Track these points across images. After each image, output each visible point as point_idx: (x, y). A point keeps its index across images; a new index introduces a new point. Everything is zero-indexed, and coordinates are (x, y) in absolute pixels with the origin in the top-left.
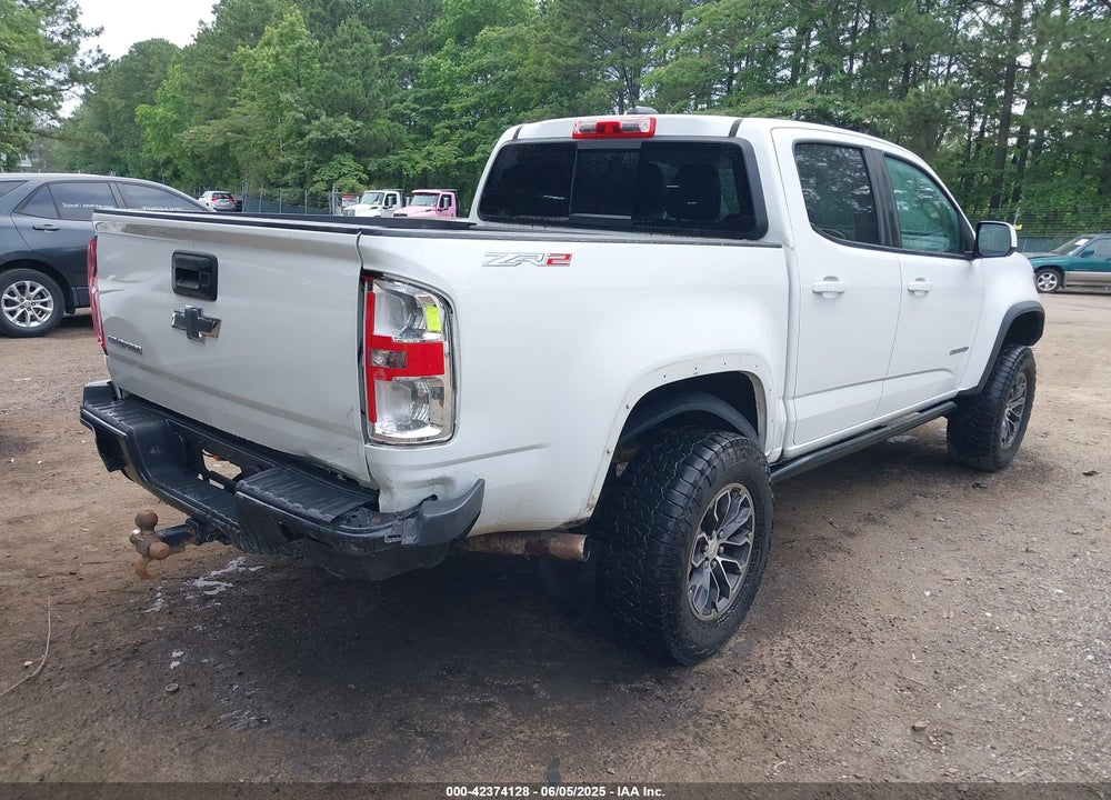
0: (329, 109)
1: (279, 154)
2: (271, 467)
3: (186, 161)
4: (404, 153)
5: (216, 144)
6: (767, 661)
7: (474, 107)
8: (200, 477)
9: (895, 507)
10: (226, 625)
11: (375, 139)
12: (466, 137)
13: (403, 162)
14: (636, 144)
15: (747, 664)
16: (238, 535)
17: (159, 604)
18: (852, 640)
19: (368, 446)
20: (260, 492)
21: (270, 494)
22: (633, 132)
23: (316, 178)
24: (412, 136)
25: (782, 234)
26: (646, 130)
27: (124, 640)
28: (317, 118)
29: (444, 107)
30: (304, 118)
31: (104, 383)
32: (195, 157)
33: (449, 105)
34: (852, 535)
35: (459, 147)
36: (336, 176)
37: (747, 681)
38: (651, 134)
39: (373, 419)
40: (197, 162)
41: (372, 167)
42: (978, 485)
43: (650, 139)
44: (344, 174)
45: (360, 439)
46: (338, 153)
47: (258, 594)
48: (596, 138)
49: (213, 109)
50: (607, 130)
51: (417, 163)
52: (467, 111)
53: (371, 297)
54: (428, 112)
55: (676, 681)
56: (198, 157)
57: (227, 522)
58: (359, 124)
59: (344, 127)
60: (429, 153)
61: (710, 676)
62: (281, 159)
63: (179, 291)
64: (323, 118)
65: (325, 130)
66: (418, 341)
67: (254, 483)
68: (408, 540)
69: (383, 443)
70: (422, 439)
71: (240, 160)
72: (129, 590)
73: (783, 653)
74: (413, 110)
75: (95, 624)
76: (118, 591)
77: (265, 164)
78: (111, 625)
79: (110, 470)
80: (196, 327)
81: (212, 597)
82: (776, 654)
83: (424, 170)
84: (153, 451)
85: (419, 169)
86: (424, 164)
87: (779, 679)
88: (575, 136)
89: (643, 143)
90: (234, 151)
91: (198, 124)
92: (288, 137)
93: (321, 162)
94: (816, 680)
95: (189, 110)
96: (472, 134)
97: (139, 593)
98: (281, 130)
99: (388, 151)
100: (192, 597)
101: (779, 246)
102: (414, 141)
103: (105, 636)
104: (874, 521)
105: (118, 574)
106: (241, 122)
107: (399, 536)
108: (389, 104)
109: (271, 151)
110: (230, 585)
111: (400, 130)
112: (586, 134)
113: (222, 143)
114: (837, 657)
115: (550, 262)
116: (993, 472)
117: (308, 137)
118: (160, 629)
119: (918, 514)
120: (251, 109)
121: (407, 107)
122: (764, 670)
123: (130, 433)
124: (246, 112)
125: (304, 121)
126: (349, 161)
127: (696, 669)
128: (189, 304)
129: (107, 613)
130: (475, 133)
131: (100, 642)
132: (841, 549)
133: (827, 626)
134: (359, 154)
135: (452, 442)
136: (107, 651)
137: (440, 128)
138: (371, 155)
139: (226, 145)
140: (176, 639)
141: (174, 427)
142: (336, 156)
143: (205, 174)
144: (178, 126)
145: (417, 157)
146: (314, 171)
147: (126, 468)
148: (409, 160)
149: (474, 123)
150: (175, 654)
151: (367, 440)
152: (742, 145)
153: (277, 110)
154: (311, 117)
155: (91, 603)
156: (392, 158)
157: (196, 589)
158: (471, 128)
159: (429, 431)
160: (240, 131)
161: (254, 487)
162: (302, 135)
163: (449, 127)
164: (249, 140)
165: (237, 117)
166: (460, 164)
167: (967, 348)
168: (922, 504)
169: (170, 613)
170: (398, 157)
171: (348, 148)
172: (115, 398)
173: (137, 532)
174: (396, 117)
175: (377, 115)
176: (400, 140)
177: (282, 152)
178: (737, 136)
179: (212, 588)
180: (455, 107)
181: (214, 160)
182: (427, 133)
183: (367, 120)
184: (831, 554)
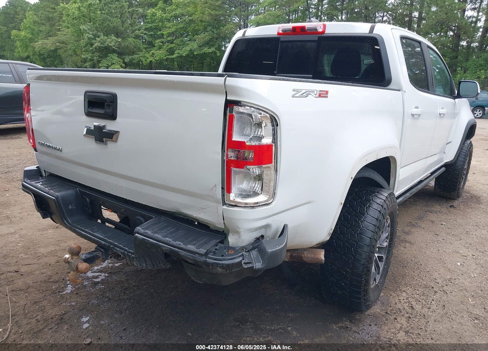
0: (106, 33)
1: (82, 54)
2: (151, 218)
3: (36, 57)
4: (141, 54)
5: (52, 49)
6: (399, 306)
7: (173, 33)
8: (99, 221)
9: (420, 218)
10: (110, 300)
11: (127, 47)
12: (170, 46)
13: (141, 58)
14: (315, 37)
15: (391, 308)
16: (133, 258)
17: (69, 289)
18: (436, 292)
19: (225, 207)
20: (152, 234)
21: (159, 236)
22: (314, 31)
23: (100, 65)
24: (145, 46)
25: (399, 84)
26: (320, 30)
27: (54, 312)
28: (99, 37)
29: (159, 33)
30: (93, 37)
31: (34, 167)
32: (40, 55)
33: (161, 32)
34: (408, 233)
35: (167, 51)
36: (110, 64)
37: (395, 319)
38: (323, 32)
39: (229, 191)
40: (42, 57)
41: (127, 60)
42: (453, 206)
43: (323, 35)
44: (114, 63)
45: (219, 203)
46: (110, 53)
47: (123, 280)
48: (291, 35)
49: (49, 33)
50: (297, 30)
51: (148, 58)
52: (169, 35)
53: (231, 117)
54: (151, 35)
55: (360, 320)
56: (42, 55)
57: (125, 250)
58: (120, 40)
59: (112, 41)
60: (153, 54)
61: (375, 317)
62: (83, 56)
63: (89, 114)
64: (102, 37)
65: (103, 42)
66: (257, 143)
67: (146, 229)
68: (258, 265)
69: (236, 206)
70: (257, 203)
71: (63, 56)
72: (51, 280)
73: (406, 301)
74: (145, 34)
75: (35, 303)
76: (45, 282)
77: (75, 58)
78: (45, 303)
79: (43, 218)
80: (102, 136)
81: (98, 283)
82: (403, 302)
83: (151, 61)
84: (70, 207)
85: (148, 61)
86: (151, 59)
87: (411, 316)
88: (279, 34)
89: (319, 37)
90: (60, 52)
91: (41, 39)
92: (86, 46)
93: (102, 57)
94: (429, 316)
95: (37, 33)
96: (172, 45)
97: (57, 282)
98: (83, 43)
99: (133, 53)
100: (87, 283)
101: (399, 90)
102: (146, 48)
103: (43, 310)
104: (413, 225)
105: (43, 271)
106: (63, 38)
107: (250, 263)
108: (133, 31)
109: (78, 52)
110: (107, 275)
111: (139, 42)
112: (285, 32)
113: (54, 48)
114: (433, 302)
115: (320, 96)
116: (456, 200)
117: (94, 46)
118: (73, 304)
119: (433, 222)
120: (68, 32)
121: (142, 33)
122: (401, 312)
123: (57, 198)
124: (66, 34)
125: (93, 39)
126: (115, 57)
127: (367, 313)
128: (97, 122)
129: (41, 296)
130: (174, 45)
131: (40, 314)
132: (406, 241)
133: (420, 284)
134: (120, 54)
135: (273, 204)
136: (46, 320)
137: (158, 42)
138: (126, 55)
139: (56, 50)
140: (84, 310)
141: (82, 194)
142: (109, 55)
143: (46, 63)
144: (31, 40)
145: (148, 56)
146: (99, 62)
147: (53, 216)
148: (144, 57)
149: (173, 40)
150: (85, 319)
151: (224, 204)
152: (377, 37)
153: (80, 33)
154: (96, 36)
155: (31, 290)
156: (135, 56)
157: (88, 278)
158: (172, 43)
159: (261, 198)
160: (63, 43)
161: (147, 231)
162: (92, 45)
163: (162, 42)
164: (67, 47)
165: (61, 36)
166: (167, 59)
167: (451, 142)
168: (432, 217)
169: (77, 294)
170: (138, 56)
171: (114, 51)
172: (41, 176)
173: (67, 256)
174: (137, 37)
175: (128, 36)
176: (139, 48)
177: (84, 53)
178: (374, 32)
179: (97, 277)
180: (164, 33)
181: (49, 56)
182: (151, 45)
183: (123, 38)
184: (403, 244)
